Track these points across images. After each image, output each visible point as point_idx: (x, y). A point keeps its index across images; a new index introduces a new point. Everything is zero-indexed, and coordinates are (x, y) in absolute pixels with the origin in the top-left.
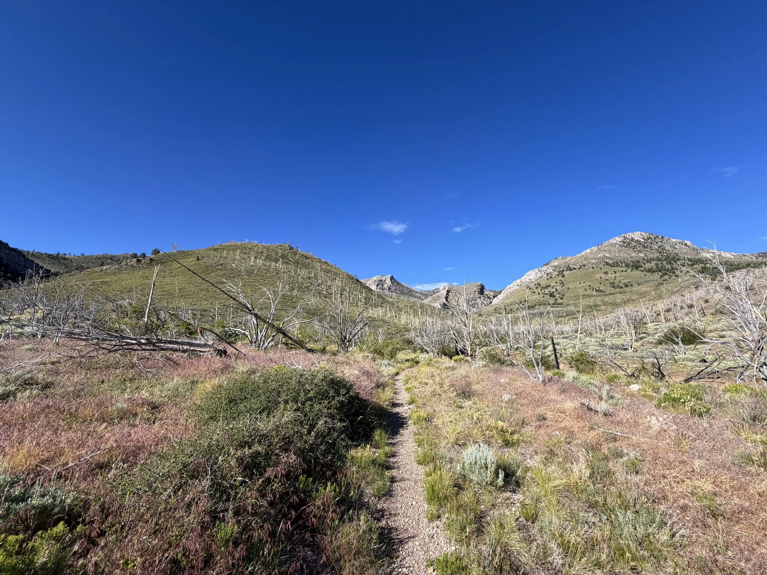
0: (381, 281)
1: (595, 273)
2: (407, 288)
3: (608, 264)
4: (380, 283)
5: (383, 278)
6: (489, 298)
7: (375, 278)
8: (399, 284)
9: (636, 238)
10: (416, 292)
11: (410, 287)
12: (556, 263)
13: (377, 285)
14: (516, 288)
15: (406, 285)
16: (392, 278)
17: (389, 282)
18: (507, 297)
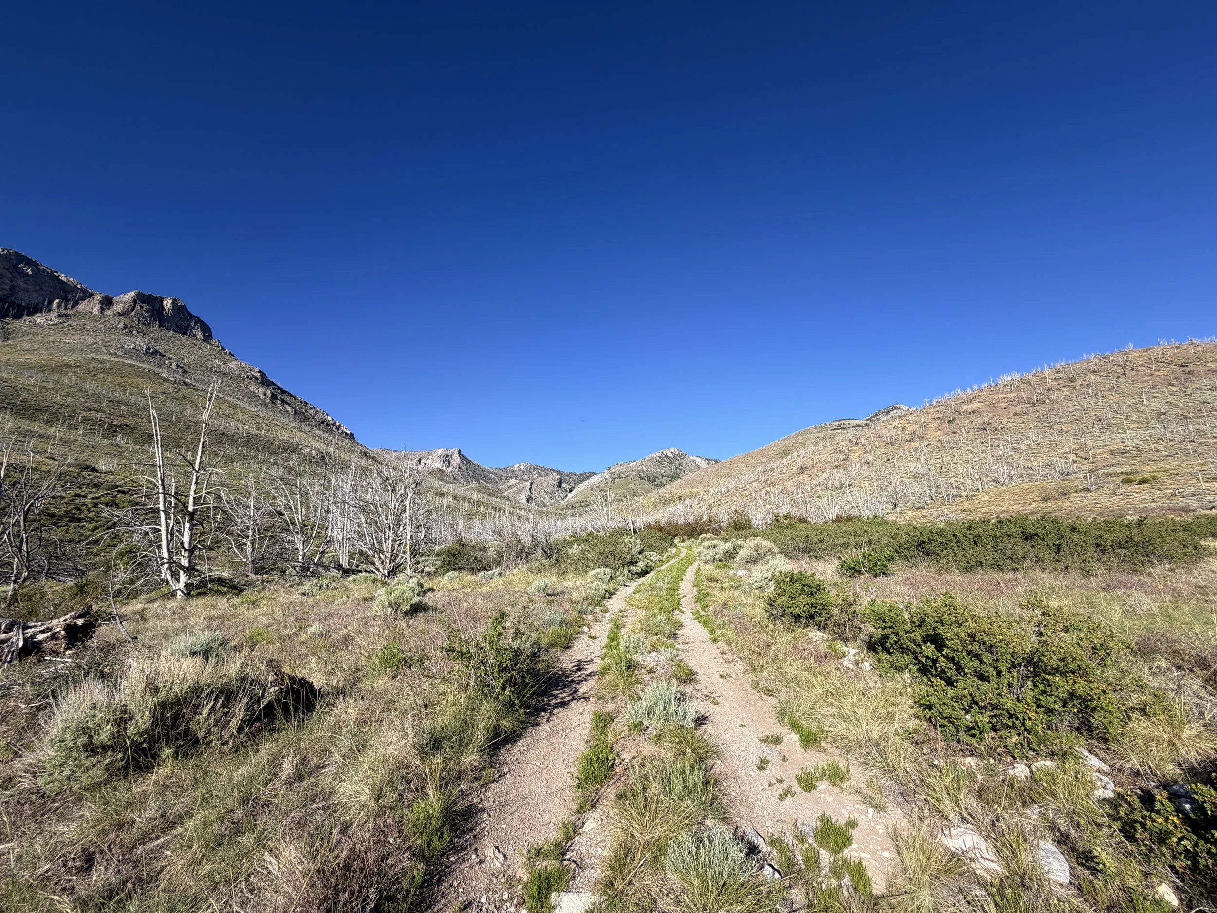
0: (447, 456)
1: (630, 483)
2: (478, 466)
3: (640, 476)
4: (447, 459)
5: (449, 453)
6: (566, 491)
7: (439, 452)
8: (468, 461)
9: (670, 454)
10: (489, 473)
11: (481, 465)
12: (613, 470)
13: (444, 462)
14: (584, 487)
15: (475, 462)
16: (459, 452)
17: (456, 456)
18: (577, 495)
